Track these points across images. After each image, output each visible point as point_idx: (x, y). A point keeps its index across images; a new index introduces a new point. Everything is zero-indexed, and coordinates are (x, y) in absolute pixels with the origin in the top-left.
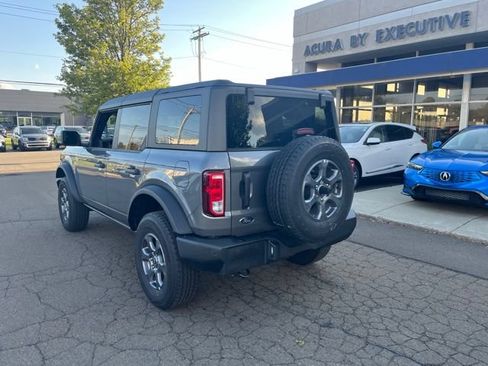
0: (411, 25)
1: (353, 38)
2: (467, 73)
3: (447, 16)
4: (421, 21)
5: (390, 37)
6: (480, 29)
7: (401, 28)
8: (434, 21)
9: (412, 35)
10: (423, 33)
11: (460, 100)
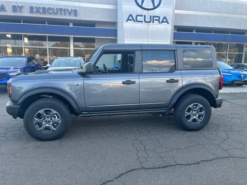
0: (50, 9)
1: (14, 6)
2: (72, 36)
3: (68, 9)
4: (55, 8)
5: (38, 12)
6: (82, 19)
7: (44, 8)
8: (61, 10)
9: (50, 14)
10: (56, 14)
11: (70, 47)
